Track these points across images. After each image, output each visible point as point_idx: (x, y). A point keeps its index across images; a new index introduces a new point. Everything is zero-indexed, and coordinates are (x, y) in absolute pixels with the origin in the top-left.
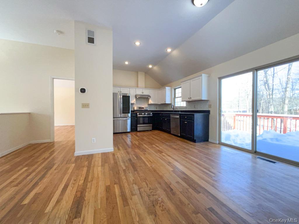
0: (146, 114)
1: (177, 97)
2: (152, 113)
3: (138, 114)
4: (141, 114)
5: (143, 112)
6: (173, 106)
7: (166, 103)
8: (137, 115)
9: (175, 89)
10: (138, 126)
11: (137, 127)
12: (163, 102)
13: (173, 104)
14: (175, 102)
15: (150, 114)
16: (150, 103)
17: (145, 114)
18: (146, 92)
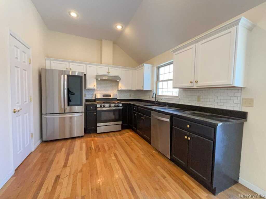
0: (113, 105)
1: (162, 81)
2: (123, 104)
4: (104, 107)
5: (107, 103)
6: (154, 95)
7: (144, 89)
8: (96, 107)
9: (158, 68)
10: (98, 124)
11: (96, 127)
12: (140, 88)
13: (155, 92)
14: (158, 87)
15: (118, 106)
16: (120, 89)
17: (110, 106)
18: (114, 72)
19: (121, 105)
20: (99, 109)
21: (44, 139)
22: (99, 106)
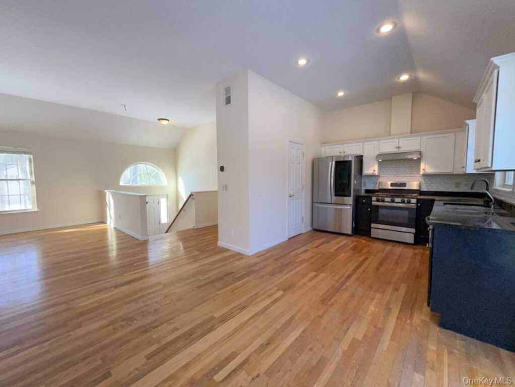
0: (398, 200)
2: (418, 200)
3: (374, 199)
4: (383, 201)
7: (467, 172)
8: (371, 201)
10: (373, 225)
11: (370, 228)
15: (409, 202)
16: (422, 173)
17: (393, 201)
18: (409, 145)
19: (414, 201)
20: (374, 203)
21: (315, 227)
22: (375, 200)
